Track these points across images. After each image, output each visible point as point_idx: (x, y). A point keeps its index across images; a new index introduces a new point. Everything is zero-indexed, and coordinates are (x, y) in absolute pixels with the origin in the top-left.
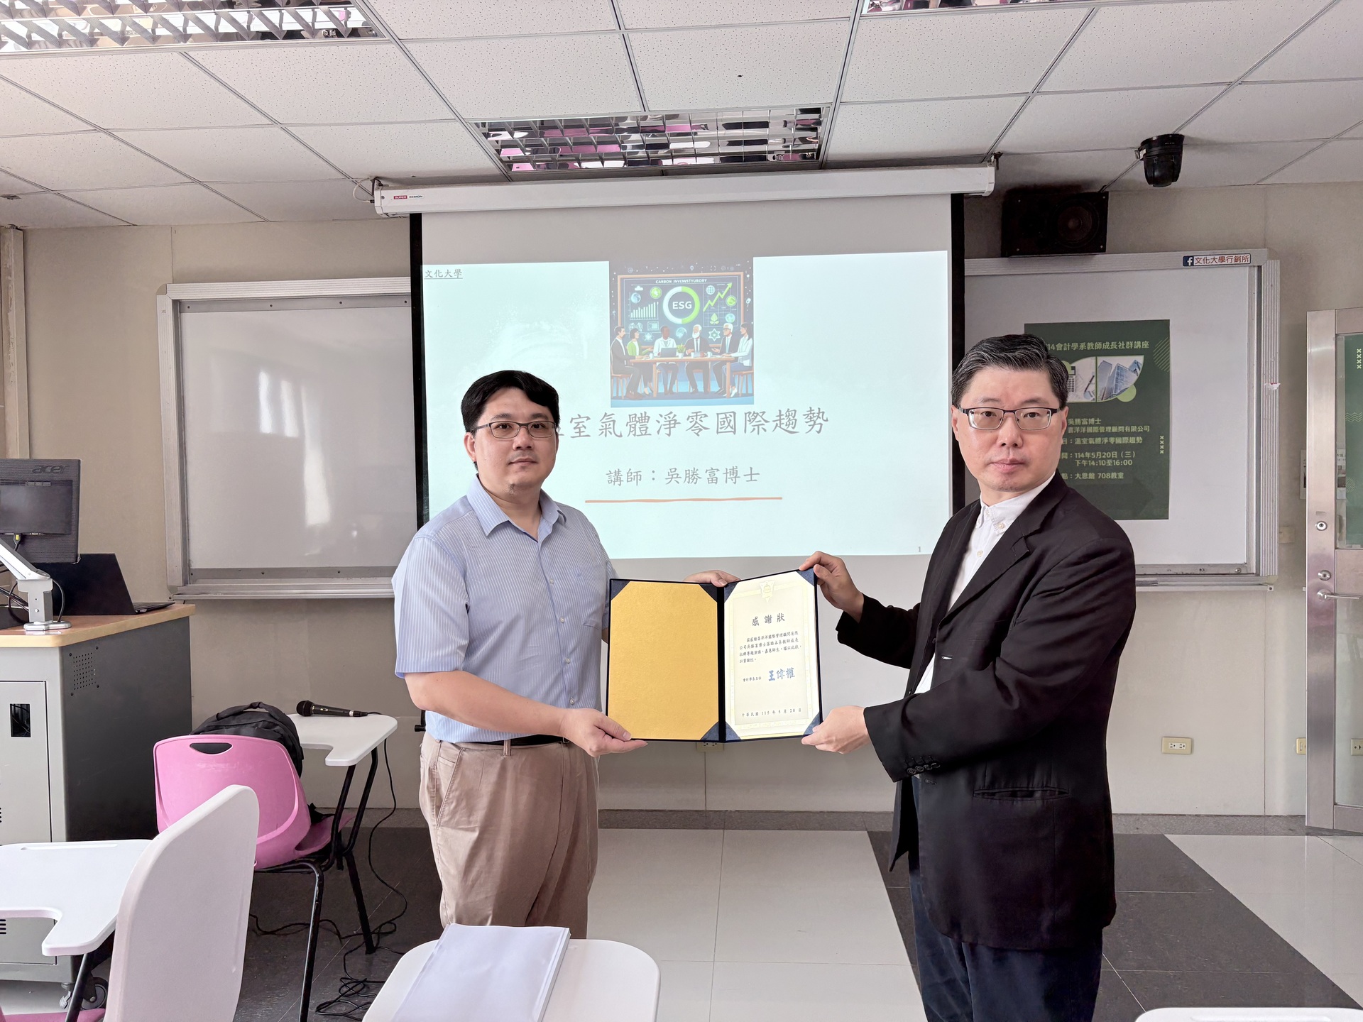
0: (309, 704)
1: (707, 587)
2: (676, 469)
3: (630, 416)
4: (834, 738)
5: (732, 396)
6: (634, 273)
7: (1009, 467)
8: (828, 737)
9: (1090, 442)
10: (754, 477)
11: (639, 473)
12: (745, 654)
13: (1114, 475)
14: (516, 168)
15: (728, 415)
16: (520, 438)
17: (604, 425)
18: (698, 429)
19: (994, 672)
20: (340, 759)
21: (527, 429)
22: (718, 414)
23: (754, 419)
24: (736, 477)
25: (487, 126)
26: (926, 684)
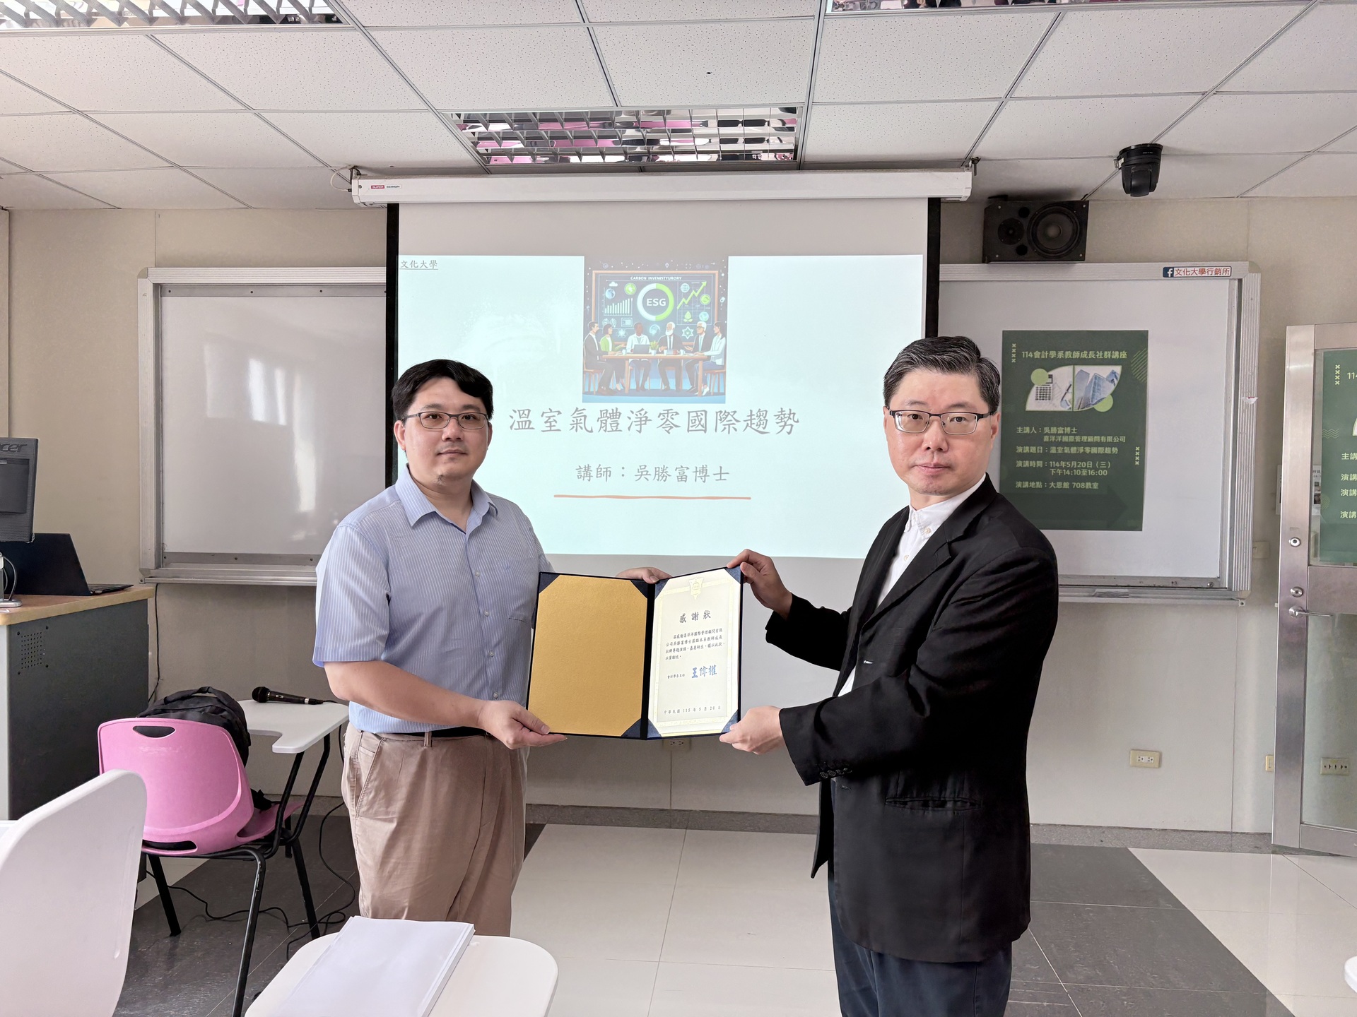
0: (265, 690)
2: (645, 466)
4: (749, 738)
5: (704, 394)
6: (609, 269)
7: (932, 471)
8: (743, 736)
9: (1066, 451)
10: (723, 476)
11: (609, 469)
12: (671, 650)
13: (1088, 485)
14: (495, 161)
15: (699, 414)
16: (450, 430)
17: (575, 420)
18: (669, 427)
19: (907, 680)
20: (287, 746)
21: (458, 420)
22: (689, 412)
23: (726, 418)
24: (705, 476)
25: (462, 118)
26: (847, 688)
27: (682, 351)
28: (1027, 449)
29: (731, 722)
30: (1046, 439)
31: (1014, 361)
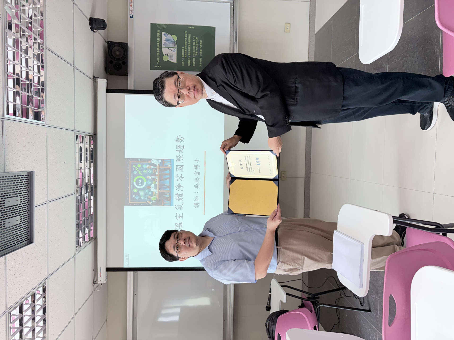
0: (267, 307)
1: (231, 182)
2: (195, 185)
3: (176, 200)
4: (277, 147)
5: (171, 166)
6: (129, 197)
7: (196, 91)
8: (277, 149)
9: (190, 50)
10: (198, 160)
11: (196, 197)
12: (252, 172)
13: (201, 43)
14: (92, 236)
15: (177, 168)
16: (182, 243)
17: (179, 208)
18: (182, 177)
19: (259, 98)
20: (284, 298)
21: (179, 240)
22: (177, 171)
23: (179, 159)
24: (198, 166)
25: (77, 246)
26: (262, 117)
27: (156, 173)
28: (189, 63)
29: (273, 153)
30: (186, 57)
31: (160, 66)
